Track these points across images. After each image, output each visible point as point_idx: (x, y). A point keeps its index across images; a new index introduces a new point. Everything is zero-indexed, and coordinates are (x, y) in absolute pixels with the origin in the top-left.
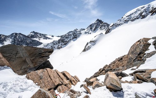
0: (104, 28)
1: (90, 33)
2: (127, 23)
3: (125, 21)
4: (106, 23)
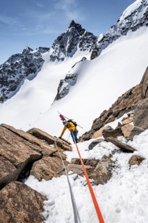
0: (88, 47)
1: (61, 57)
2: (126, 35)
3: (123, 29)
4: (90, 34)
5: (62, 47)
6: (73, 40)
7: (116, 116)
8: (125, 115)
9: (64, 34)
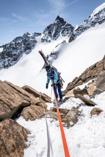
4: (69, 25)
5: (50, 33)
7: (84, 81)
8: (91, 81)
9: (51, 25)
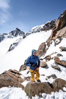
0: (22, 35)
1: (12, 37)
2: (33, 33)
4: (22, 32)
5: (13, 34)
6: (17, 33)
9: (14, 31)
